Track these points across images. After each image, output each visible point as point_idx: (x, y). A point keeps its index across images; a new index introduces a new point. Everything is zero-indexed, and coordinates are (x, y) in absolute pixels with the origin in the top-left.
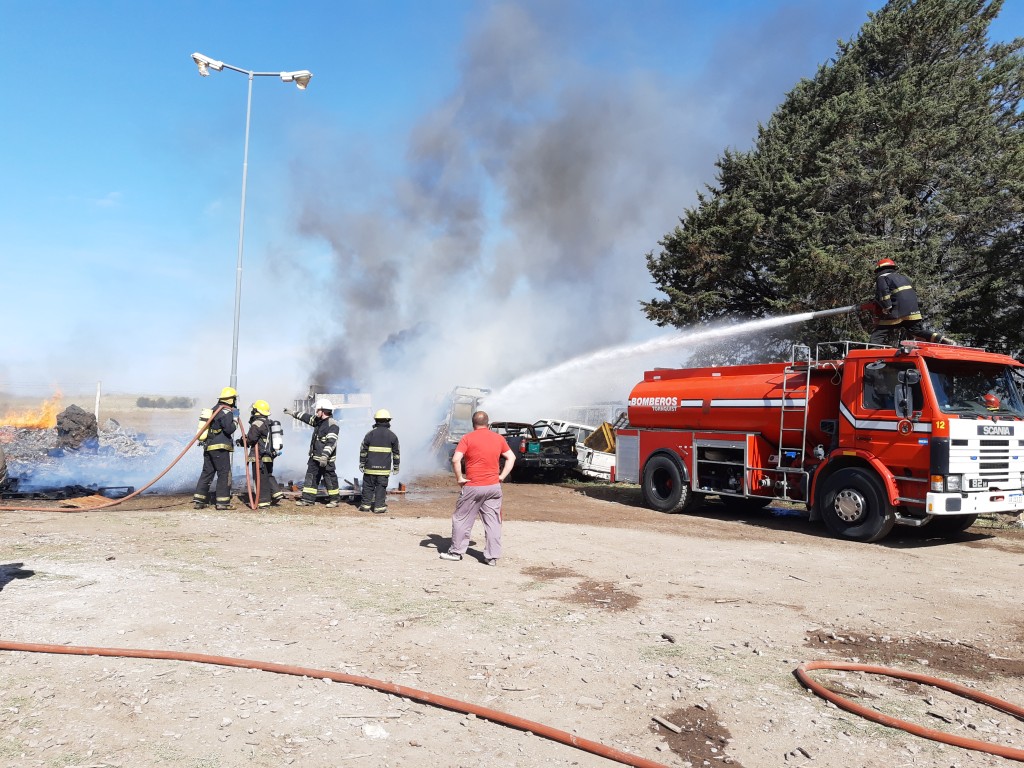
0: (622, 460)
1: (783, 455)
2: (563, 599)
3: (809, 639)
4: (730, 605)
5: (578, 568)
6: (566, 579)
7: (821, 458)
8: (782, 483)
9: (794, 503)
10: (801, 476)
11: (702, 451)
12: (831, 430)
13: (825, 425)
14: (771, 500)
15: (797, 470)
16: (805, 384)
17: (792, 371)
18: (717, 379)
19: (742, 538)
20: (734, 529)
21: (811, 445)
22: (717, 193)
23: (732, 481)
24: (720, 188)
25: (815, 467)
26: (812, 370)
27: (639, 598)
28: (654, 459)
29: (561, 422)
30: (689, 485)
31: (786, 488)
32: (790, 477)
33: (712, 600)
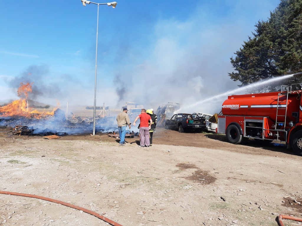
0: (219, 126)
1: (277, 125)
2: (187, 178)
3: (284, 202)
4: (252, 183)
5: (197, 165)
6: (191, 169)
7: (292, 126)
8: (277, 135)
9: (281, 142)
10: (284, 133)
11: (247, 123)
12: (296, 116)
13: (293, 114)
14: (272, 141)
15: (282, 130)
16: (286, 99)
17: (281, 95)
18: (253, 98)
19: (261, 154)
20: (258, 151)
21: (288, 121)
22: (256, 36)
23: (258, 134)
24: (256, 34)
25: (289, 129)
26: (289, 94)
27: (216, 179)
28: (231, 126)
29: (201, 113)
30: (243, 135)
31: (278, 137)
32: (280, 133)
33: (245, 180)
